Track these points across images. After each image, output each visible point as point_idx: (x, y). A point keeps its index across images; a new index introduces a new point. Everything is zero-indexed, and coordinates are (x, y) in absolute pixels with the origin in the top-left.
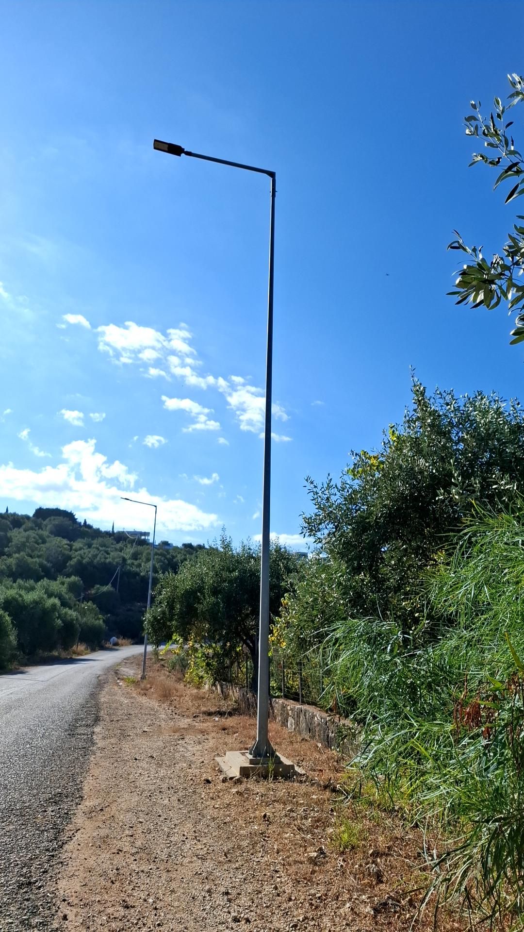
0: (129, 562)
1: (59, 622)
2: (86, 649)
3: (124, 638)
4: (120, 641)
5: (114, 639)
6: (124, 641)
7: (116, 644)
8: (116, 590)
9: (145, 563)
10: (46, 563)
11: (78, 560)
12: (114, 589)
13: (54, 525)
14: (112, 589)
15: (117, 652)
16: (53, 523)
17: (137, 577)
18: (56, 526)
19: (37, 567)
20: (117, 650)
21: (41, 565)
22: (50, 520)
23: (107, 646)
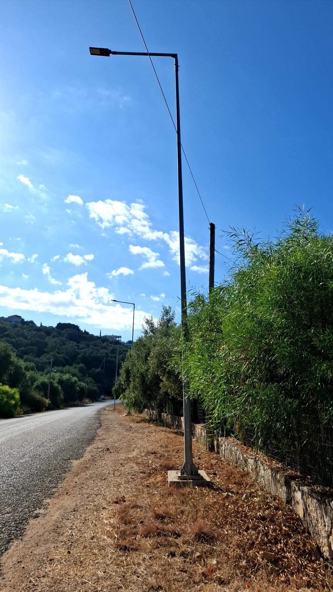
0: (110, 355)
1: (78, 388)
2: (89, 401)
3: (107, 396)
4: (106, 398)
5: (102, 396)
7: (104, 399)
9: (118, 356)
10: (66, 356)
11: (83, 355)
12: (102, 371)
13: (68, 333)
19: (62, 359)
20: (104, 402)
21: (64, 358)
22: (66, 331)
23: (99, 400)
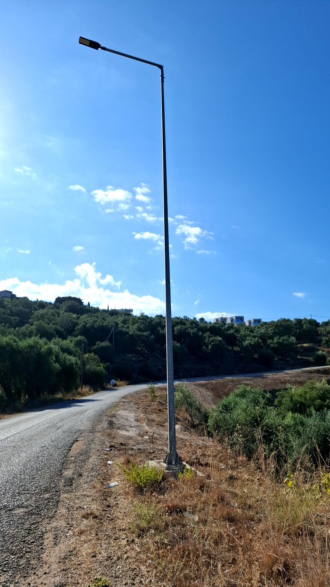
0: (120, 325)
1: (58, 365)
3: (121, 380)
4: (118, 383)
5: (113, 381)
6: (121, 383)
7: (115, 385)
8: (112, 345)
9: (132, 326)
10: (59, 328)
11: (83, 326)
12: (111, 344)
13: (67, 306)
14: (109, 344)
15: (116, 391)
16: (67, 304)
17: (127, 335)
18: (69, 307)
19: (52, 330)
20: (116, 390)
21: (56, 329)
22: (65, 303)
23: (108, 386)
